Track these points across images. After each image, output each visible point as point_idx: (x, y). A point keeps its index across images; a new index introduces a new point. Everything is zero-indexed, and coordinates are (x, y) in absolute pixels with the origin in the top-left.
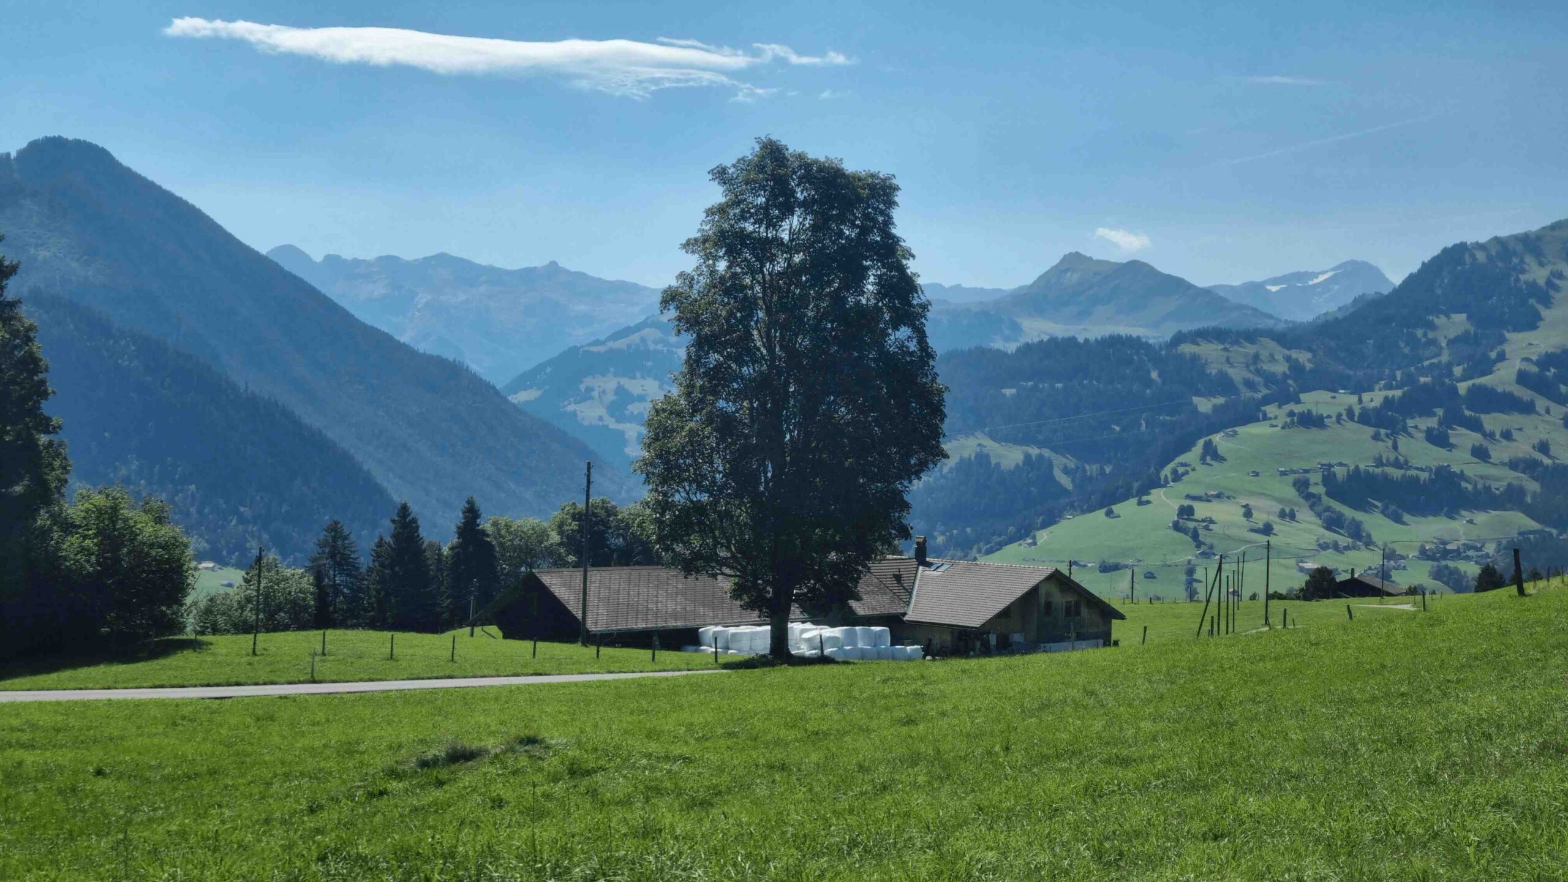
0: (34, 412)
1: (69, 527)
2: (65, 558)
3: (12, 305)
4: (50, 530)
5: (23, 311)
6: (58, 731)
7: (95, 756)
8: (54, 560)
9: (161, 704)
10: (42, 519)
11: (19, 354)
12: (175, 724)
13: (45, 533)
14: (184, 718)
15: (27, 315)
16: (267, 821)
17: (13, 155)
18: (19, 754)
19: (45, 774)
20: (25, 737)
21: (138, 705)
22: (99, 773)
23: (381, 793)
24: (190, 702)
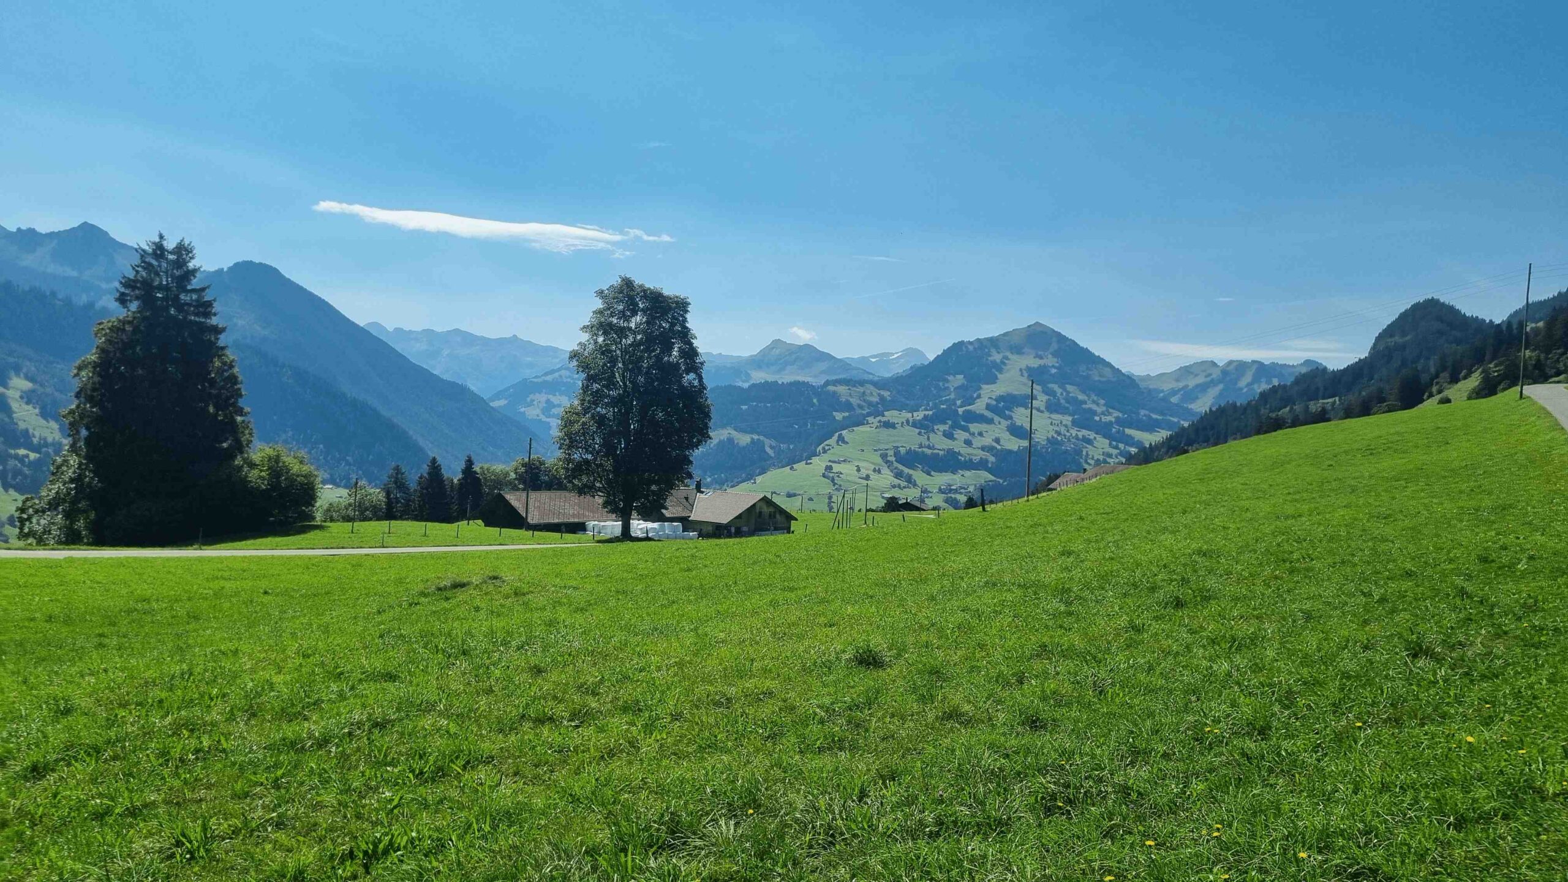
0: (234, 405)
1: (252, 465)
2: (250, 482)
3: (223, 348)
4: (242, 466)
5: (228, 352)
6: (244, 571)
7: (264, 584)
8: (244, 481)
9: (300, 557)
10: (238, 461)
11: (226, 374)
12: (308, 568)
13: (240, 468)
14: (313, 565)
15: (231, 355)
16: (355, 618)
17: (225, 270)
18: (222, 583)
19: (237, 594)
20: (226, 574)
21: (290, 558)
22: (266, 593)
23: (416, 604)
24: (316, 557)
